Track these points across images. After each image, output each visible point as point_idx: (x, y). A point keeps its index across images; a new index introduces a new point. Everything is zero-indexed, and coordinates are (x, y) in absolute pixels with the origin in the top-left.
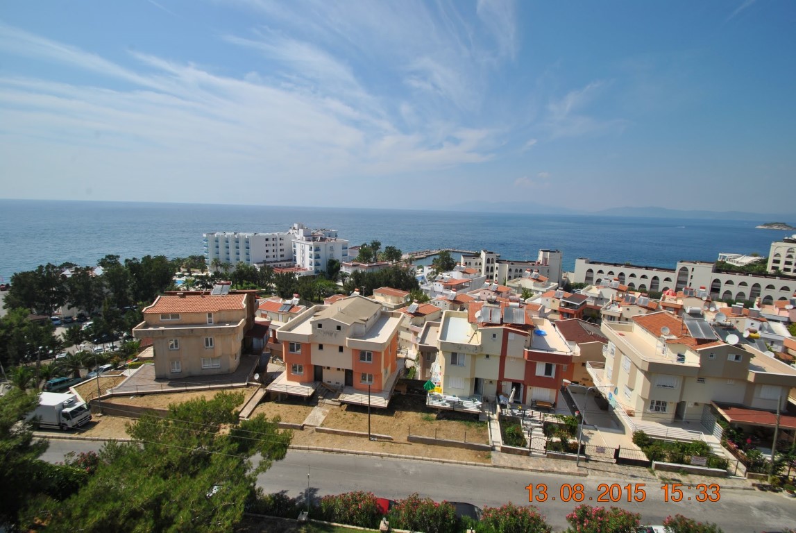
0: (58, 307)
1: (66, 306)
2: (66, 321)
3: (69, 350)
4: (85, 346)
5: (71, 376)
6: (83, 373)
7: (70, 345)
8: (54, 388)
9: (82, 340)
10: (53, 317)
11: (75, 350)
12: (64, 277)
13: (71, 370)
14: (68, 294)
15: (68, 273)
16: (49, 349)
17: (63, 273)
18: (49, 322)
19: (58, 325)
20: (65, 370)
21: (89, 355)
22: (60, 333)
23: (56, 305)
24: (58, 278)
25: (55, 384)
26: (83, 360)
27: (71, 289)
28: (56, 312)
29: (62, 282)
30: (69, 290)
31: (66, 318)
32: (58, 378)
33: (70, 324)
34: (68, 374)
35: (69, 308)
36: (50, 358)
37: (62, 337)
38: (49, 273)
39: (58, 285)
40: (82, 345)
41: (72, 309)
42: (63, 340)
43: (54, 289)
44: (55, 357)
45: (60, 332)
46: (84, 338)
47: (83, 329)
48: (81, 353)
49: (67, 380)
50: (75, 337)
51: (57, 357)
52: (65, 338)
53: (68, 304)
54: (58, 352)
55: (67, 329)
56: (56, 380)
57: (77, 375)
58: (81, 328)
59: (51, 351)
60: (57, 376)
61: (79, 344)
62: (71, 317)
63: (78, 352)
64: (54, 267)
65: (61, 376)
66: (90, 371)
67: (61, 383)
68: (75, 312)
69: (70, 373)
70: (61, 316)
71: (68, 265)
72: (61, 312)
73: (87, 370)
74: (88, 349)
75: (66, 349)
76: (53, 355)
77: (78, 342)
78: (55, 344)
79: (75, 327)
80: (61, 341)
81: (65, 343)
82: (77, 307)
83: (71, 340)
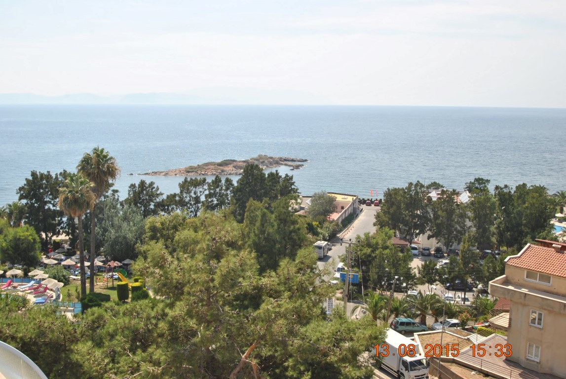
0: (419, 234)
1: (426, 235)
2: (424, 253)
3: (421, 288)
4: (437, 289)
5: (417, 320)
6: (430, 320)
7: (423, 283)
8: (401, 328)
9: (435, 281)
10: (413, 245)
11: (426, 289)
12: (430, 199)
13: (419, 312)
14: (430, 220)
15: (434, 195)
16: (404, 281)
17: (430, 195)
18: (408, 250)
19: (416, 256)
20: (414, 310)
21: (438, 301)
22: (416, 266)
23: (417, 231)
24: (424, 199)
25: (402, 324)
26: (432, 305)
27: (434, 215)
28: (416, 240)
29: (427, 205)
30: (432, 215)
31: (424, 249)
32: (406, 317)
33: (427, 258)
34: (415, 316)
35: (429, 237)
36: (402, 292)
37: (416, 271)
38: (417, 193)
39: (422, 208)
40: (434, 286)
41: (431, 239)
42: (418, 275)
43: (419, 212)
44: (407, 292)
45: (416, 264)
46: (437, 278)
47: (438, 267)
48: (432, 295)
49: (414, 324)
50: (429, 275)
51: (409, 292)
52: (419, 273)
53: (429, 233)
54: (410, 288)
55: (423, 263)
56: (402, 319)
57: (423, 322)
58: (436, 265)
59: (404, 285)
60: (405, 314)
61: (431, 284)
62: (428, 249)
63: (428, 293)
64: (422, 186)
65: (409, 317)
66: (436, 321)
67: (408, 324)
68: (433, 244)
69: (418, 316)
70: (420, 246)
71: (436, 186)
72: (422, 241)
73: (434, 319)
74: (438, 292)
75: (418, 286)
76: (405, 290)
77: (431, 282)
78: (409, 276)
79: (430, 262)
80: (415, 275)
81: (418, 279)
82: (436, 238)
83: (424, 277)
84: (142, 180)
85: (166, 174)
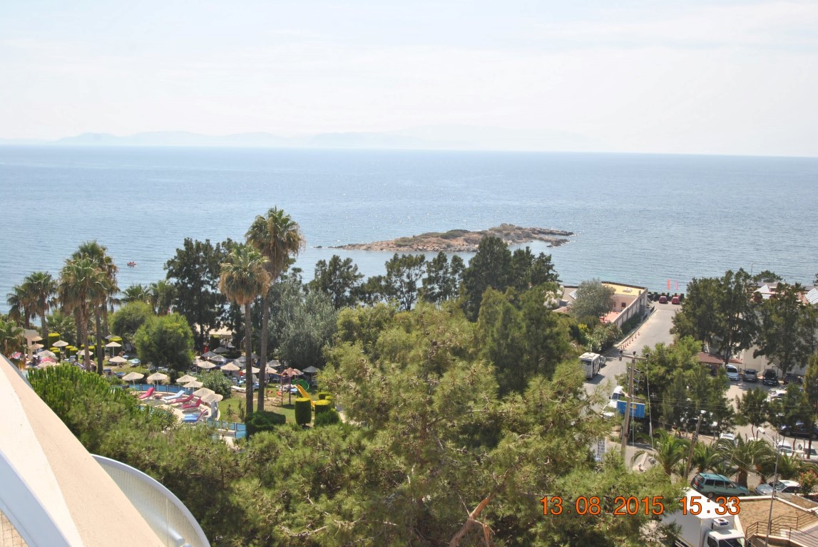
0: (740, 348)
1: (752, 350)
2: (747, 378)
3: (740, 429)
4: (765, 433)
5: (733, 479)
6: (753, 480)
7: (744, 423)
8: (707, 488)
9: (764, 420)
10: (730, 365)
11: (749, 433)
12: (759, 296)
13: (736, 467)
14: (758, 329)
15: (765, 291)
16: (714, 418)
17: (759, 290)
18: (723, 373)
19: (734, 381)
20: (728, 464)
21: (768, 452)
22: (734, 397)
23: (738, 345)
24: (749, 297)
25: (710, 482)
26: (757, 456)
27: (764, 322)
28: (735, 357)
29: (753, 306)
30: (761, 322)
31: (748, 372)
32: (715, 473)
33: (751, 385)
34: (730, 472)
35: (756, 354)
36: (711, 434)
37: (734, 404)
38: (739, 287)
39: (747, 309)
40: (761, 429)
41: (759, 357)
42: (736, 411)
43: (740, 316)
44: (718, 435)
45: (734, 394)
46: (767, 416)
47: (768, 400)
48: (757, 443)
49: (728, 483)
50: (754, 411)
51: (722, 436)
52: (739, 407)
53: (756, 347)
54: (724, 429)
55: (745, 393)
56: (710, 475)
57: (743, 481)
58: (765, 397)
59: (715, 424)
60: (714, 468)
61: (757, 425)
62: (754, 373)
63: (751, 438)
64: (747, 277)
65: (720, 472)
66: (763, 481)
67: (719, 483)
68: (762, 365)
69: (734, 471)
70: (741, 366)
71: (768, 277)
72: (744, 359)
73: (760, 478)
74: (768, 438)
75: (736, 427)
76: (716, 432)
77: (757, 422)
78: (722, 411)
79: (757, 392)
80: (732, 410)
81: (737, 416)
82: (768, 356)
83: (746, 414)
84: (334, 256)
85: (369, 248)
